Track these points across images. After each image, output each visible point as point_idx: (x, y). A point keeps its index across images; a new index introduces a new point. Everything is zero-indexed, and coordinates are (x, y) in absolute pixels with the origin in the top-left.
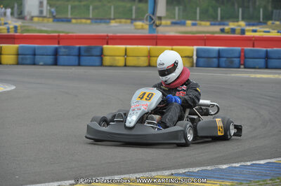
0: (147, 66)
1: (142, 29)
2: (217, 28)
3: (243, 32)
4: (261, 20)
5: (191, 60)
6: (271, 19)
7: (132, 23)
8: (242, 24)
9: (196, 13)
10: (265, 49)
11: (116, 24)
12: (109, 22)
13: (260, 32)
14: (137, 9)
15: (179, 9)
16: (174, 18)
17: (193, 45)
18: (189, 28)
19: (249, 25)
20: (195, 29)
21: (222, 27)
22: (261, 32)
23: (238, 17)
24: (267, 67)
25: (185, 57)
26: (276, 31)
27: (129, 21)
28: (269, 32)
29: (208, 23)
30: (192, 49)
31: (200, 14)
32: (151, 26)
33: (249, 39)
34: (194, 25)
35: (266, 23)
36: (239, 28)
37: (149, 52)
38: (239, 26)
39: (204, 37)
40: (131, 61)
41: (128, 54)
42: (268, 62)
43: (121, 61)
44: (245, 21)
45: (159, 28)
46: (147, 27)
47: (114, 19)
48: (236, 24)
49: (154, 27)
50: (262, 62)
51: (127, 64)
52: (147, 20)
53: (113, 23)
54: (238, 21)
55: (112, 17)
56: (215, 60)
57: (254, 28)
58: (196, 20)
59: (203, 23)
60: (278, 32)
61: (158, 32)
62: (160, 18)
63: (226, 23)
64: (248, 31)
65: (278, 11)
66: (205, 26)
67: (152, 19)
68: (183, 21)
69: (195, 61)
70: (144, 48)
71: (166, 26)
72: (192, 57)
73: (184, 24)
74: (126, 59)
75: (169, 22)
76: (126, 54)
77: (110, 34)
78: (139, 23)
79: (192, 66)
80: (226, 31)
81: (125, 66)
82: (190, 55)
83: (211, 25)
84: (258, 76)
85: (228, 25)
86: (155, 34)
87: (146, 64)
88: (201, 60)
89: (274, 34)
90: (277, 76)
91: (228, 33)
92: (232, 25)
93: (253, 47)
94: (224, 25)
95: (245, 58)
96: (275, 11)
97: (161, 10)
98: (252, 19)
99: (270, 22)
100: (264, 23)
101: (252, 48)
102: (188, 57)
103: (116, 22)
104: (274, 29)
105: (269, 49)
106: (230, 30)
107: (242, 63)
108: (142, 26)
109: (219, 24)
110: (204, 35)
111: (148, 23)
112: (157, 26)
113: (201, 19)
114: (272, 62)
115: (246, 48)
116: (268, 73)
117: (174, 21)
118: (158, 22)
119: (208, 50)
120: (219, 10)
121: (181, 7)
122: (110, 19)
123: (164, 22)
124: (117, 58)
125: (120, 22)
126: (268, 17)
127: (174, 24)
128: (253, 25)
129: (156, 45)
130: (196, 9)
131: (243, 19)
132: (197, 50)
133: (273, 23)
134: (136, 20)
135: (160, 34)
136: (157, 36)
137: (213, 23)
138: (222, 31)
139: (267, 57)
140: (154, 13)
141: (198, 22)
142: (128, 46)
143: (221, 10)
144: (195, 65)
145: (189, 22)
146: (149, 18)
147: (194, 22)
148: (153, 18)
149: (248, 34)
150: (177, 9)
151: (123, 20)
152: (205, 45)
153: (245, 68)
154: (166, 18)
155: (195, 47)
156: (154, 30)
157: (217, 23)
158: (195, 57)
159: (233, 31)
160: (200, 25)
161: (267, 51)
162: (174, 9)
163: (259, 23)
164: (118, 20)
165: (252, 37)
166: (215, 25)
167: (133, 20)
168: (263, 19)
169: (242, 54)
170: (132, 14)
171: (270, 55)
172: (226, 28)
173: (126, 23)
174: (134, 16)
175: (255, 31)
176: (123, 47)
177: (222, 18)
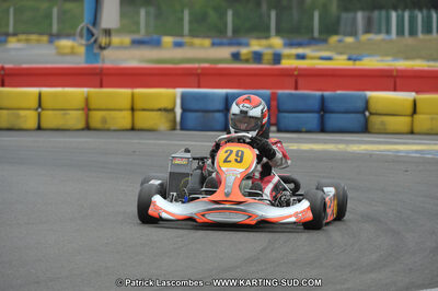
0: (83, 130)
1: (73, 53)
2: (225, 52)
3: (277, 58)
4: (316, 34)
5: (170, 116)
6: (336, 32)
7: (51, 42)
8: (277, 42)
9: (182, 19)
10: (319, 93)
11: (19, 45)
12: (6, 42)
13: (312, 58)
14: (62, 13)
15: (147, 14)
16: (138, 31)
17: (174, 87)
18: (168, 52)
19: (291, 45)
20: (179, 53)
21: (234, 49)
22: (315, 58)
23: (267, 29)
24: (323, 129)
25: (160, 110)
26: (345, 57)
27: (45, 38)
28: (329, 59)
29: (207, 42)
30: (173, 95)
31: (191, 22)
32: (89, 48)
33: (288, 73)
34: (178, 45)
35: (325, 41)
36: (270, 51)
37: (87, 100)
38: (270, 47)
39: (196, 69)
40: (50, 119)
41: (44, 104)
42: (324, 120)
43: (30, 119)
44: (282, 37)
45: (106, 53)
46: (82, 50)
47: (15, 34)
48: (264, 42)
49: (96, 51)
50: (313, 119)
51: (44, 125)
52: (81, 36)
53: (13, 43)
54: (267, 37)
55: (11, 30)
56: (219, 116)
57: (300, 51)
58: (182, 35)
59: (197, 41)
60: (349, 59)
61: (103, 60)
62: (108, 32)
63: (243, 40)
64: (289, 57)
65: (350, 15)
66: (202, 47)
67: (93, 35)
68: (155, 37)
69: (178, 118)
70: (77, 93)
71: (121, 47)
72: (172, 110)
73: (157, 44)
74: (39, 115)
75: (127, 40)
76: (40, 105)
77: (7, 66)
78: (65, 43)
79: (174, 129)
80: (243, 57)
81: (39, 128)
82: (169, 106)
83: (213, 44)
84: (305, 147)
85: (247, 45)
86: (100, 65)
87: (81, 125)
88: (191, 116)
89: (340, 62)
90: (342, 147)
91: (247, 61)
92: (256, 45)
93: (296, 88)
94: (239, 44)
95: (279, 111)
96: (344, 16)
97: (111, 15)
98: (297, 33)
99: (334, 39)
100: (322, 41)
101: (293, 92)
102: (166, 110)
103: (19, 41)
104: (341, 53)
105: (326, 93)
106: (250, 56)
107: (273, 121)
108: (72, 48)
109: (230, 44)
110: (197, 65)
111: (84, 42)
112: (102, 48)
113: (193, 34)
114: (334, 120)
115: (280, 92)
116: (325, 142)
117: (137, 37)
118: (103, 40)
119: (205, 97)
120: (230, 13)
121: (152, 10)
122: (7, 35)
123: (116, 40)
124: (22, 113)
125: (27, 41)
126: (331, 28)
127: (137, 43)
128: (300, 45)
129: (101, 86)
130: (182, 12)
131: (279, 32)
132: (184, 97)
133: (340, 41)
134: (59, 36)
135: (108, 65)
136: (102, 69)
137: (217, 40)
138: (236, 57)
139: (323, 108)
140: (95, 22)
141: (186, 39)
142: (45, 90)
143: (233, 15)
144: (178, 127)
145: (168, 40)
146: (85, 31)
147: (178, 39)
148: (94, 31)
149: (286, 63)
150: (143, 12)
151: (34, 37)
152: (199, 87)
153: (279, 131)
154: (120, 31)
155: (179, 91)
156: (96, 55)
157: (225, 41)
158: (178, 111)
159: (258, 57)
160: (192, 45)
161: (322, 97)
162: (138, 14)
163: (312, 42)
164: (23, 37)
165: (295, 69)
166: (221, 44)
167: (53, 37)
168: (320, 32)
169: (274, 103)
170: (51, 25)
171: (331, 106)
172: (244, 51)
173: (38, 41)
174: (55, 29)
175: (302, 57)
176: (35, 90)
177: (236, 31)
